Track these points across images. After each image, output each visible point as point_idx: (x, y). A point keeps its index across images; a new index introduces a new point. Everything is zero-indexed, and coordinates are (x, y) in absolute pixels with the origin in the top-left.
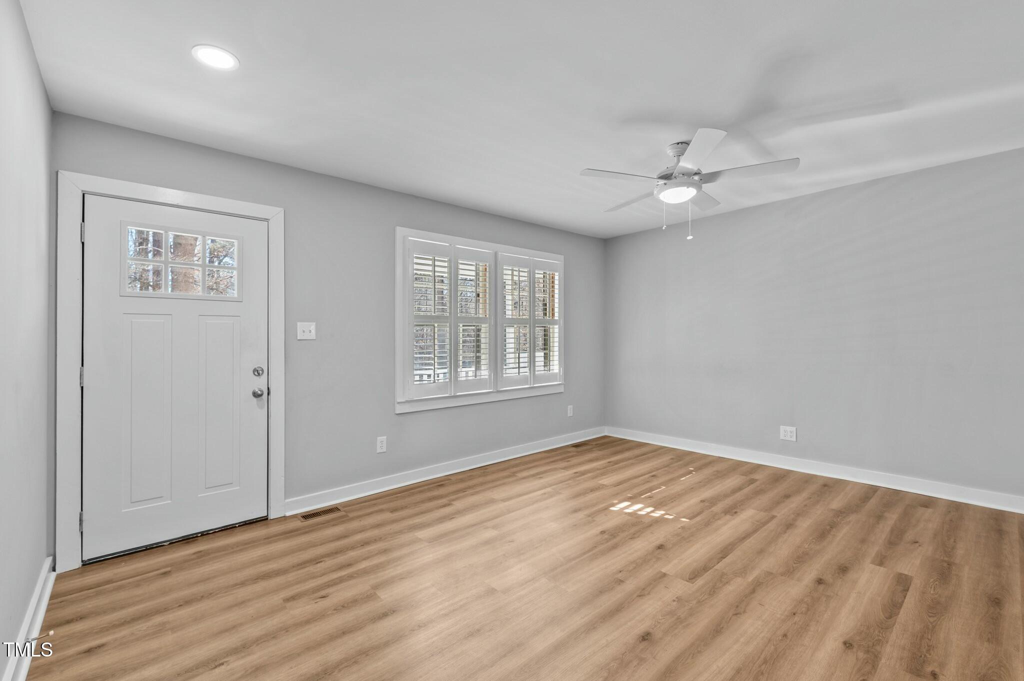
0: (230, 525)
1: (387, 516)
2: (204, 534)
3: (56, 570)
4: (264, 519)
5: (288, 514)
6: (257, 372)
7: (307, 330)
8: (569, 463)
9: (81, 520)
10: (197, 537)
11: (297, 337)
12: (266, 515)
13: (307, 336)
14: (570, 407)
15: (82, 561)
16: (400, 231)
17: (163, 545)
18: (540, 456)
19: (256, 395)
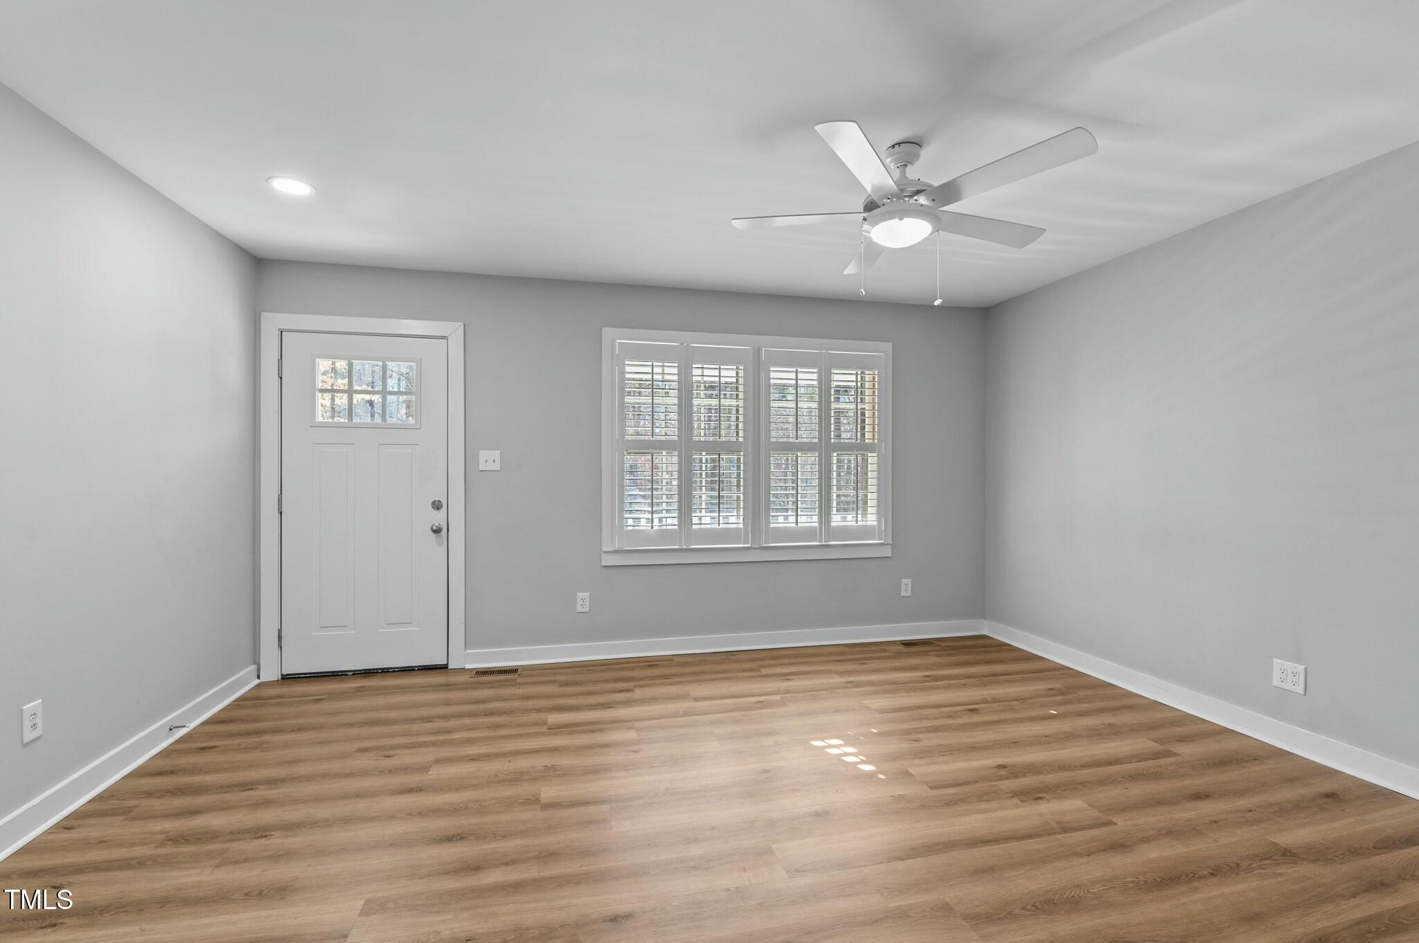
0: (409, 667)
1: (554, 689)
2: (385, 671)
3: (261, 677)
4: (444, 668)
5: (467, 666)
6: (437, 506)
7: (489, 459)
8: (864, 666)
9: (280, 638)
10: (378, 672)
11: (478, 466)
12: (446, 663)
13: (490, 467)
14: (906, 582)
15: (282, 675)
16: (607, 332)
17: (347, 675)
18: (837, 649)
19: (437, 531)
